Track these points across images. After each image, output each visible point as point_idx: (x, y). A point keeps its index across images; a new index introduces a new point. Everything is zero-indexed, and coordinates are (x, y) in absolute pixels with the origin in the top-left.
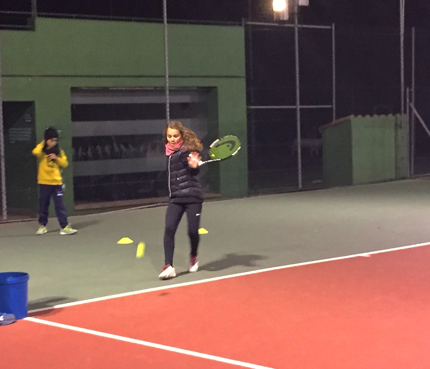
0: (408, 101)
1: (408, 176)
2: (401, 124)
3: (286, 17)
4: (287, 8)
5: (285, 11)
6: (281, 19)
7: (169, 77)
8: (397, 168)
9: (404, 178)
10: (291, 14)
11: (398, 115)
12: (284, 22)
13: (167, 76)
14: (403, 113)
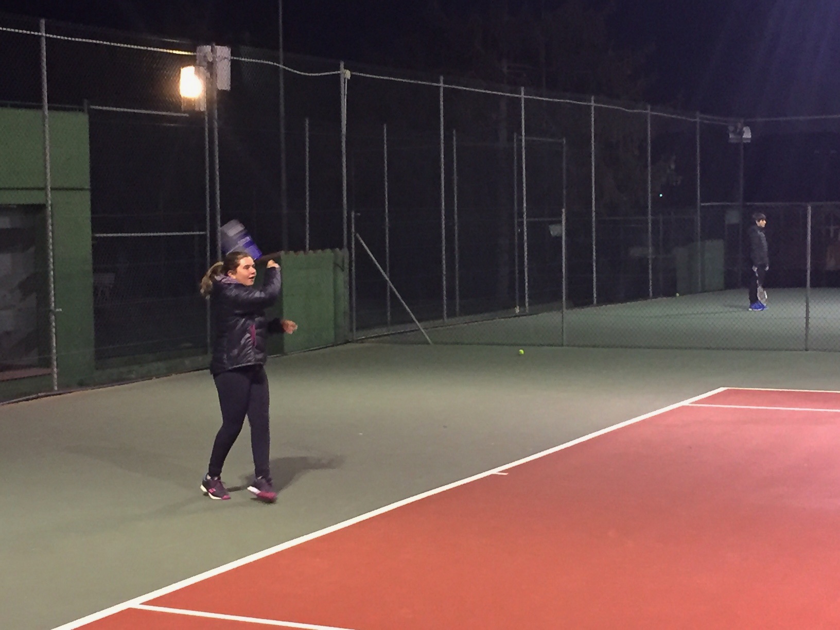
0: (353, 230)
2: (344, 264)
3: (203, 107)
7: (52, 189)
9: (347, 342)
11: (337, 250)
12: (199, 113)
13: (49, 188)
14: (345, 248)
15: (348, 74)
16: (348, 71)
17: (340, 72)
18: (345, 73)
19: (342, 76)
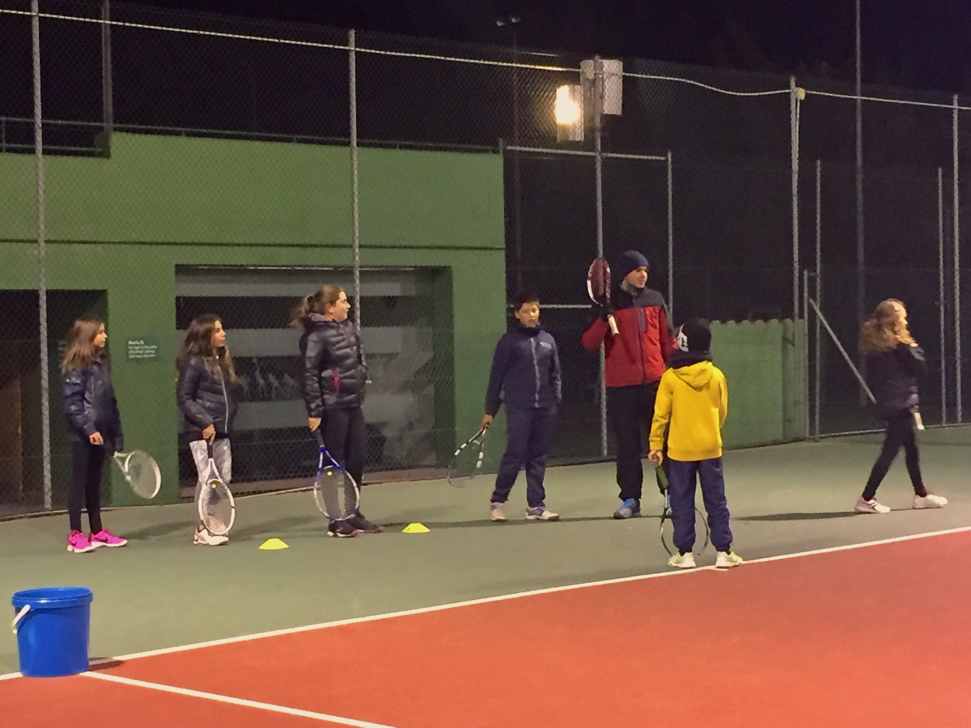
0: (806, 295)
1: (807, 435)
2: (794, 339)
3: (579, 137)
4: (581, 119)
5: (578, 126)
6: (571, 138)
8: (787, 420)
9: (797, 440)
10: (589, 130)
11: (788, 321)
12: (575, 145)
13: (357, 246)
14: (797, 318)
15: (801, 94)
16: (801, 89)
17: (790, 91)
18: (797, 92)
19: (792, 95)
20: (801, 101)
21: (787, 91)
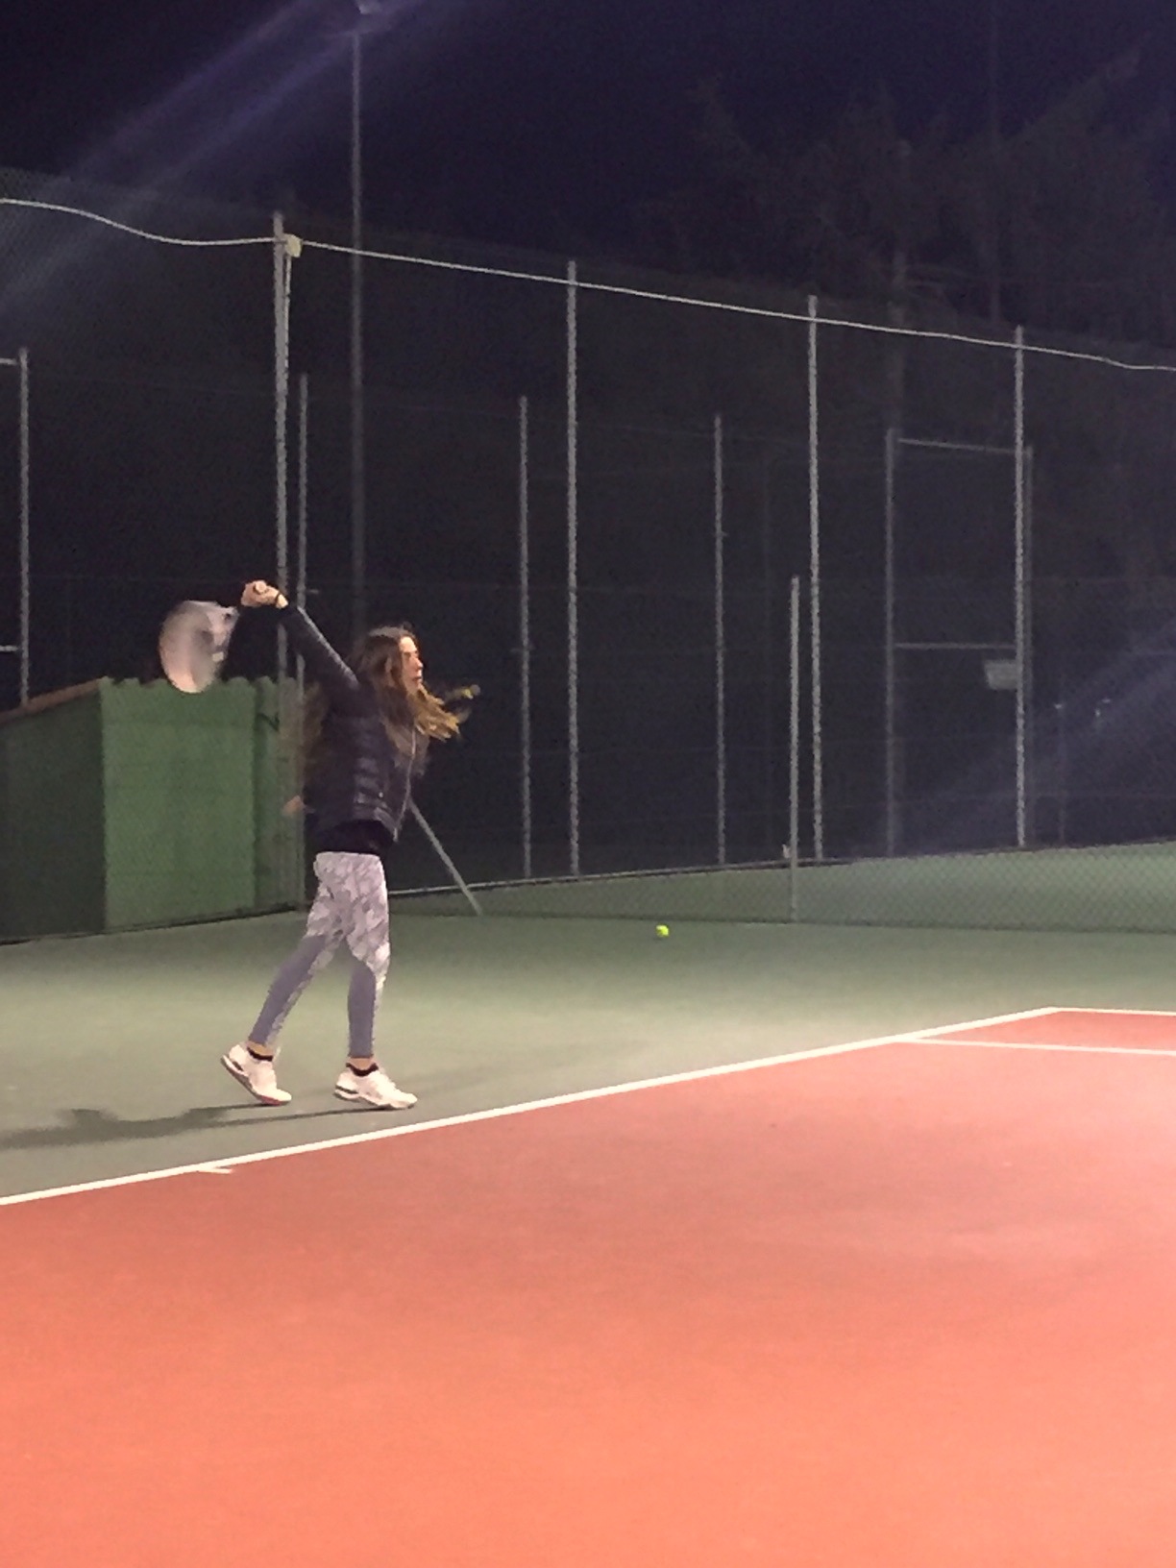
2: (276, 712)
8: (260, 870)
9: (282, 908)
11: (266, 680)
15: (294, 246)
16: (293, 237)
17: (273, 239)
18: (285, 243)
19: (277, 248)
20: (294, 260)
21: (267, 240)
